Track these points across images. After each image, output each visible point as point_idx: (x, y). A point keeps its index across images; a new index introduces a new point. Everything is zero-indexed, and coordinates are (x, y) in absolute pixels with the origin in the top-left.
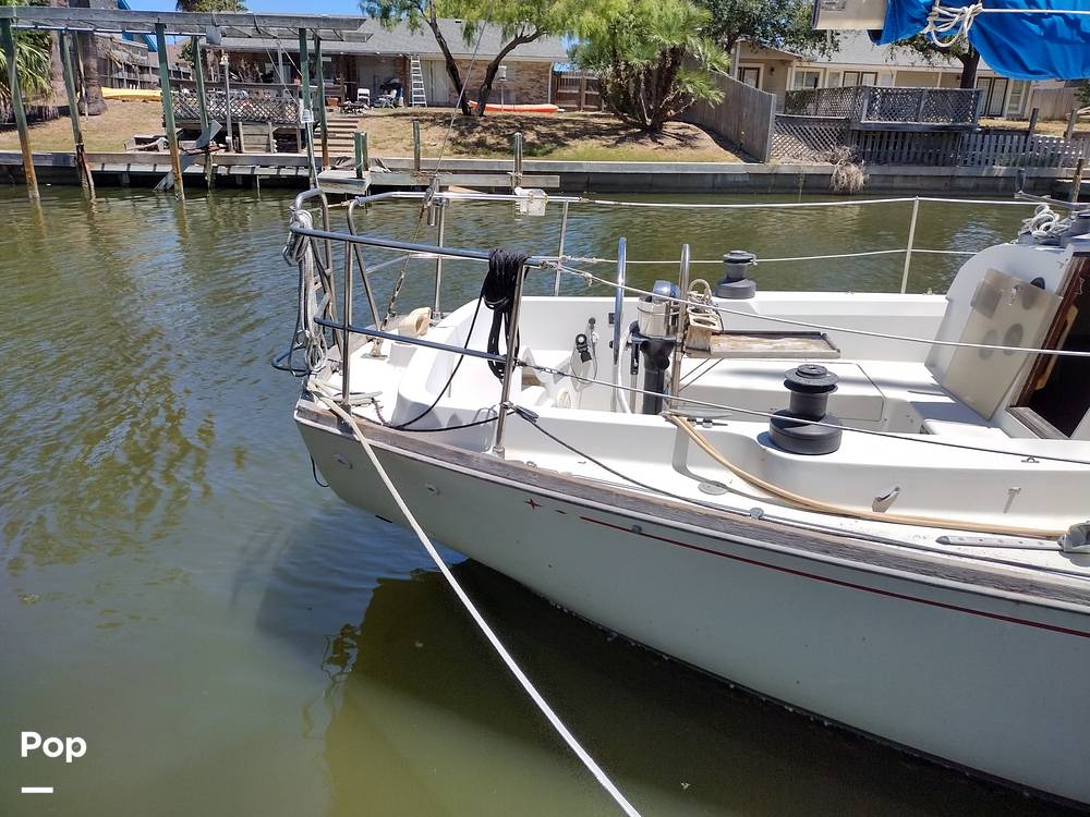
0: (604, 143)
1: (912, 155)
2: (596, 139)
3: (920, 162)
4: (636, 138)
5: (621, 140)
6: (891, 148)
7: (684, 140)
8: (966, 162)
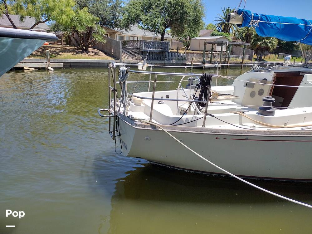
0: (72, 54)
1: (155, 58)
2: (69, 53)
3: (157, 60)
4: (81, 52)
5: (77, 53)
6: (150, 56)
7: (96, 54)
8: (167, 59)
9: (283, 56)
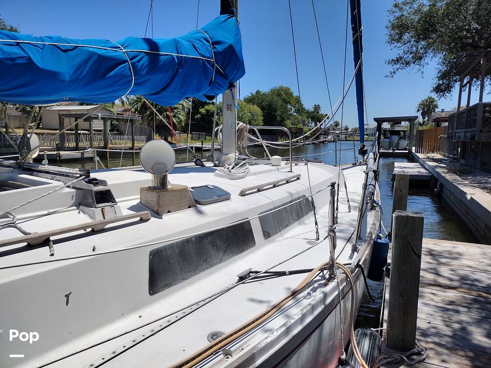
9: (198, 136)
